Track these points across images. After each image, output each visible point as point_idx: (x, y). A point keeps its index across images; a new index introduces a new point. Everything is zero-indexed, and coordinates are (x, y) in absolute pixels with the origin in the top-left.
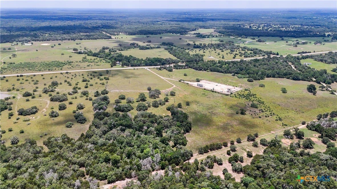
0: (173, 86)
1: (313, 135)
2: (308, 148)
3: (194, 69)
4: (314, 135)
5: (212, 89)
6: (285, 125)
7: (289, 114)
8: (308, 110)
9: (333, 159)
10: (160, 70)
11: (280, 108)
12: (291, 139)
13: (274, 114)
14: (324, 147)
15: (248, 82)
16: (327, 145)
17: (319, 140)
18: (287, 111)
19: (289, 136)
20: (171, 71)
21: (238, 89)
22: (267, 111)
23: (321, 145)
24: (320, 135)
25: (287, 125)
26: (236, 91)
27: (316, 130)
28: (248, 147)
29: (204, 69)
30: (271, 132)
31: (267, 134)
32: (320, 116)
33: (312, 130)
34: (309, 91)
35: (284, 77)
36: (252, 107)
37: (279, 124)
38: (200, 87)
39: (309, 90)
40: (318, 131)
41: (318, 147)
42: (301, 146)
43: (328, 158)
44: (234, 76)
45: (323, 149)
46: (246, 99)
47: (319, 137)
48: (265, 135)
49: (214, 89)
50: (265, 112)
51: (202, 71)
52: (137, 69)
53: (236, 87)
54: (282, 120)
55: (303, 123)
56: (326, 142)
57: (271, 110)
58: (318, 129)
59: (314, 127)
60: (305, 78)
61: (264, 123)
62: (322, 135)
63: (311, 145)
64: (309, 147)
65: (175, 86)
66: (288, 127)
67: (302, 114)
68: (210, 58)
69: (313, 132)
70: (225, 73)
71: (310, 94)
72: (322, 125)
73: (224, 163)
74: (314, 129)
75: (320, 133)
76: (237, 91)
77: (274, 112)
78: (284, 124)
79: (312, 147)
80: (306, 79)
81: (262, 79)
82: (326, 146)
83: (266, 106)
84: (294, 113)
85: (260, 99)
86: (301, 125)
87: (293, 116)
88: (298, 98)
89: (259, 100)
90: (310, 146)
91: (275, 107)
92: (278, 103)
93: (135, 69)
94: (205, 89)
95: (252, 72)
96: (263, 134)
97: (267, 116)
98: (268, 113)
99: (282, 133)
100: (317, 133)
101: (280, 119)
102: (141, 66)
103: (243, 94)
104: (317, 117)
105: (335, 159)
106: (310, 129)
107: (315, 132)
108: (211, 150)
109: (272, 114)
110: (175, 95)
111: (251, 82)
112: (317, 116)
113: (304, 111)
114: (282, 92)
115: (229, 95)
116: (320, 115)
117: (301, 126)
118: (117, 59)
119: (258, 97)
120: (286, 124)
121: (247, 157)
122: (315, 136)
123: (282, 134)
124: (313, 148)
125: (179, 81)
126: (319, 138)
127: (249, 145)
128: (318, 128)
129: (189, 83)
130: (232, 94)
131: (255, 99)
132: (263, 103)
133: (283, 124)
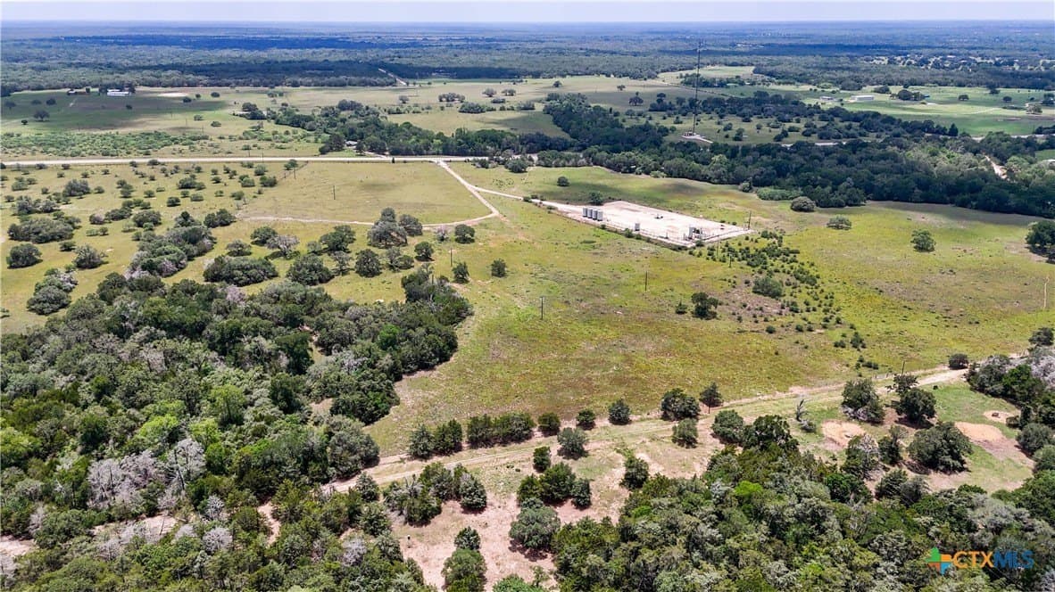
0: (491, 212)
1: (985, 414)
2: (936, 469)
3: (608, 167)
4: (988, 414)
5: (632, 227)
6: (869, 365)
7: (907, 326)
8: (1005, 316)
9: (1033, 526)
10: (483, 167)
11: (879, 301)
12: (868, 425)
13: (838, 321)
14: (1019, 468)
15: (791, 211)
16: (1037, 460)
17: (1009, 437)
18: (906, 312)
19: (860, 410)
20: (520, 171)
21: (734, 232)
22: (814, 310)
23: (1010, 460)
24: (1019, 413)
25: (876, 368)
26: (722, 237)
27: (1007, 395)
28: (648, 443)
29: (643, 168)
30: (791, 389)
31: (766, 397)
32: (1042, 336)
33: (987, 393)
34: (1034, 250)
35: (948, 199)
36: (759, 293)
37: (842, 361)
38: (591, 221)
39: (1034, 247)
40: (1013, 396)
41: (990, 466)
42: (905, 456)
43: (1003, 521)
44: (747, 191)
45: (1013, 480)
46: (748, 264)
47: (1010, 426)
48: (754, 399)
49: (641, 227)
50: (805, 314)
51: (637, 174)
52: (405, 162)
53: (734, 224)
54: (864, 347)
55: (957, 363)
56: (1032, 445)
57: (835, 306)
58: (1014, 387)
59: (999, 378)
60: (1032, 205)
61: (777, 354)
62: (1026, 414)
63: (956, 457)
64: (943, 463)
65: (496, 213)
66: (881, 373)
67: (967, 328)
68: (692, 137)
69: (991, 400)
70: (716, 181)
71: (1036, 257)
72: (1035, 369)
73: (497, 504)
74: (999, 387)
75: (1019, 406)
76: (727, 236)
77: (842, 315)
78: (867, 360)
79: (957, 463)
80: (1038, 209)
81: (851, 205)
82: (1031, 463)
83: (822, 291)
84: (935, 322)
85: (806, 267)
86: (944, 371)
87: (923, 333)
88: (975, 271)
89: (802, 271)
90: (948, 459)
91: (859, 297)
92: (876, 286)
93: (398, 162)
94: (603, 227)
95: (819, 178)
96: (752, 395)
97: (805, 328)
98: (816, 317)
99: (836, 398)
100: (1008, 404)
101: (858, 343)
102: (427, 154)
103: (747, 249)
104: (1031, 340)
105: (1041, 524)
106: (981, 389)
107: (1001, 400)
108: (475, 443)
109: (833, 321)
110: (473, 241)
111: (802, 213)
112: (1030, 336)
113: (980, 317)
114: (915, 247)
115: (686, 249)
116: (1045, 334)
117: (943, 375)
118: (357, 131)
119: (804, 261)
120: (875, 360)
121: (621, 484)
122: (994, 419)
123: (836, 402)
124: (961, 470)
125: (526, 200)
126: (1008, 430)
127: (660, 436)
128: (1013, 383)
129: (561, 207)
130: (700, 245)
131: (787, 267)
132: (812, 281)
133: (861, 361)
